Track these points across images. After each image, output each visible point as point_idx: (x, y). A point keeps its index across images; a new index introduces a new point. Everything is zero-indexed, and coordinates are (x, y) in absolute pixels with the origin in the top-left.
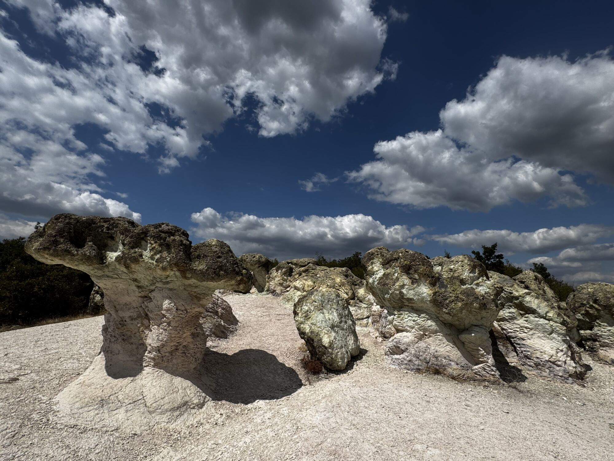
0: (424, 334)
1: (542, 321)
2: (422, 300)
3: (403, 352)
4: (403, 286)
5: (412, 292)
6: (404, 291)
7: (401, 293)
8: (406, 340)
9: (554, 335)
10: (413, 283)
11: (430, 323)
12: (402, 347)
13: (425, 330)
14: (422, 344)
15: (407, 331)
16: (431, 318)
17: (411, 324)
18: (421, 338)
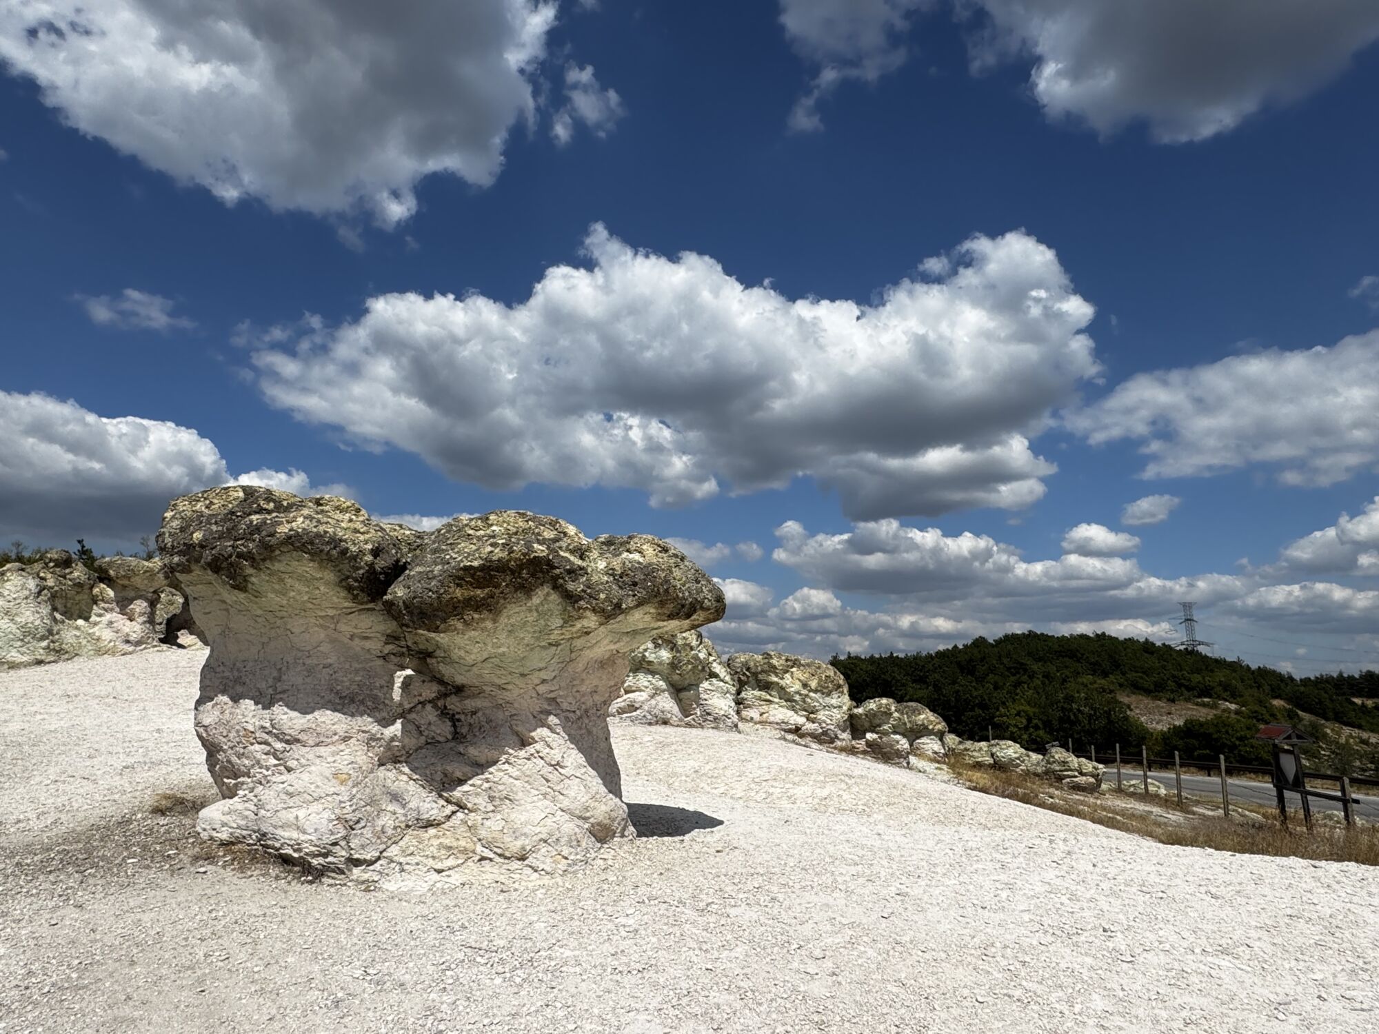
0: (657, 692)
1: (722, 684)
2: (661, 663)
3: (637, 709)
4: (645, 650)
5: (653, 655)
6: (647, 654)
7: (644, 656)
8: (641, 699)
9: (728, 695)
10: (655, 647)
11: (661, 683)
12: (637, 705)
13: (657, 689)
14: (653, 702)
15: (641, 690)
16: (663, 679)
17: (646, 684)
18: (652, 697)
